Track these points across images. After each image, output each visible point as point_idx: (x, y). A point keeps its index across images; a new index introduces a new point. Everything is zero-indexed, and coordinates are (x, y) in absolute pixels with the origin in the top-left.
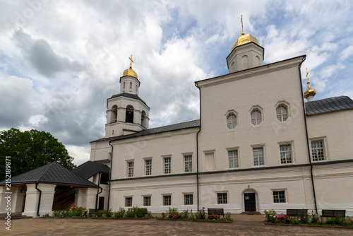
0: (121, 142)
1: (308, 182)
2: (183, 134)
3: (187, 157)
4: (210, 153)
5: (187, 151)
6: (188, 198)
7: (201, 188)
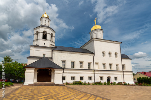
0: (59, 52)
1: (122, 75)
2: (88, 55)
3: (89, 64)
4: (97, 64)
5: (90, 61)
6: (90, 78)
7: (95, 75)
